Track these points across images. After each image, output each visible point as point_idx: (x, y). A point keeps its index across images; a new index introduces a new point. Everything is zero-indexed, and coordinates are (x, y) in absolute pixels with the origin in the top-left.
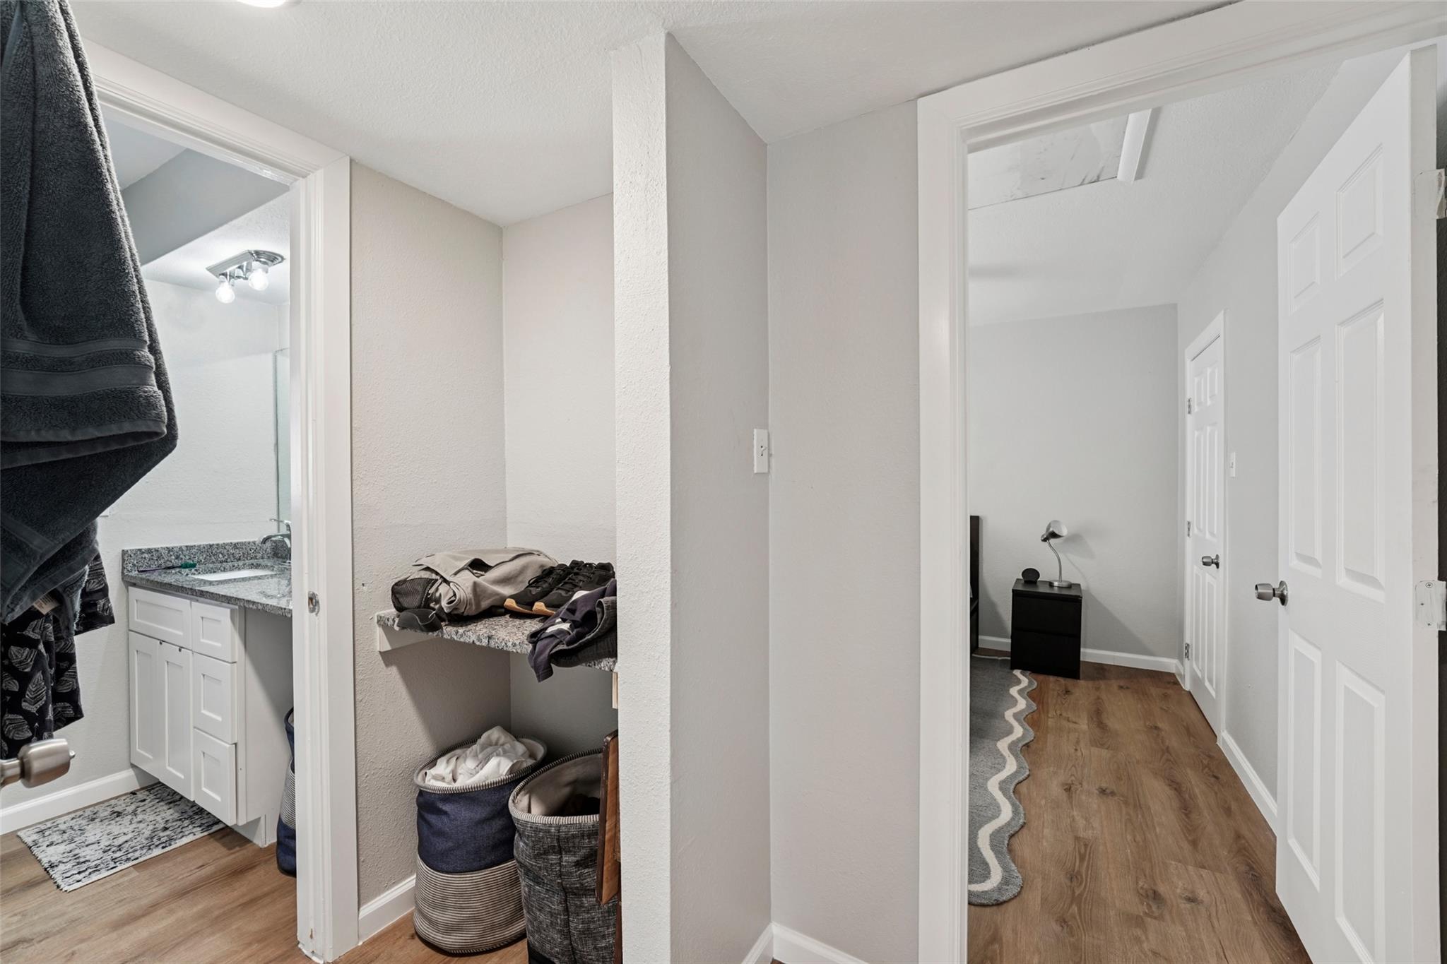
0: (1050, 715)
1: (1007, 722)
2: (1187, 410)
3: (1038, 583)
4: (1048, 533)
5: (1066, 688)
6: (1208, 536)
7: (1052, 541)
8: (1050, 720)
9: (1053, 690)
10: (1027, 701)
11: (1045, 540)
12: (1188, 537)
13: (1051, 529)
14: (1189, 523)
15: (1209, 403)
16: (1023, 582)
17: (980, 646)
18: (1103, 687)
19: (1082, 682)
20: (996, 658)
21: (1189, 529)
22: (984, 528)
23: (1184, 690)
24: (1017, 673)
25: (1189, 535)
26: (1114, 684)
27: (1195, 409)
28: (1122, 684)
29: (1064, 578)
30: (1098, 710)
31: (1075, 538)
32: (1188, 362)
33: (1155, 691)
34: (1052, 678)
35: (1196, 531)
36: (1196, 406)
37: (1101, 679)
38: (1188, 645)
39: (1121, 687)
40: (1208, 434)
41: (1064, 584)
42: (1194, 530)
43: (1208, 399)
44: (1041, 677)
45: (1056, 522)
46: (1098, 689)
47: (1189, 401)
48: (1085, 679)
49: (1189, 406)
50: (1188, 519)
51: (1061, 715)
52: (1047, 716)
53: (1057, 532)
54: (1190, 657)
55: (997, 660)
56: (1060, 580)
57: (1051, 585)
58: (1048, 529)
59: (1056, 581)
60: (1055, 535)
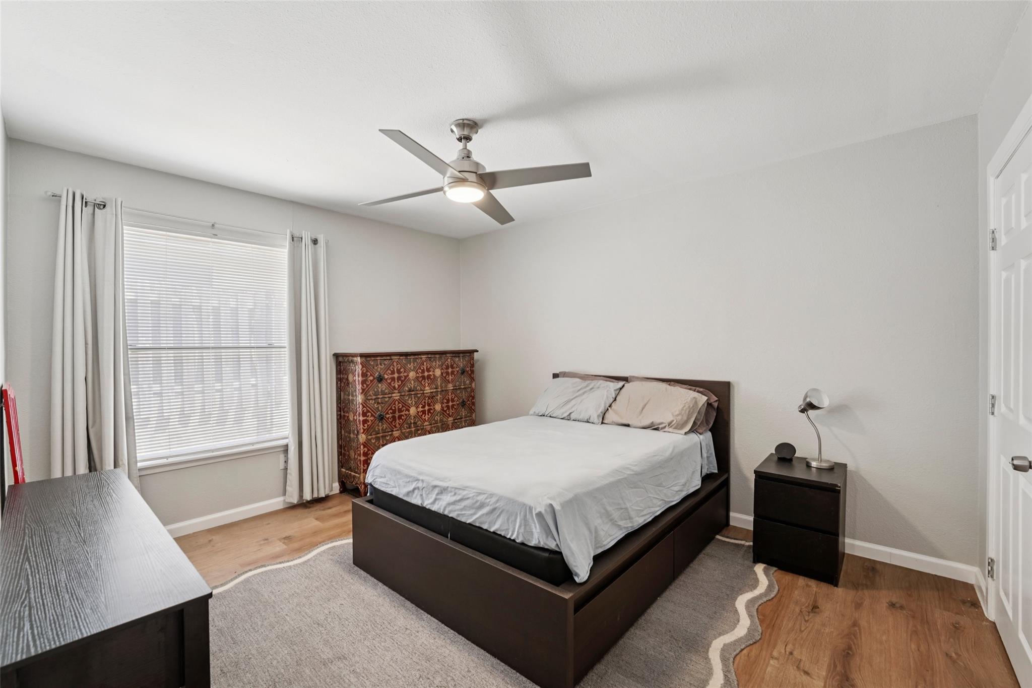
0: (775, 654)
1: (707, 659)
2: (990, 244)
3: (794, 462)
4: (805, 403)
5: (815, 601)
6: (1022, 421)
7: (811, 413)
8: (772, 662)
9: (797, 603)
10: (752, 622)
11: (803, 411)
12: (991, 417)
13: (808, 400)
14: (993, 397)
15: (1024, 224)
16: (776, 458)
17: (732, 523)
18: (867, 603)
19: (839, 591)
20: (743, 542)
21: (993, 405)
22: (736, 395)
23: (987, 620)
24: (759, 568)
25: (993, 414)
26: (885, 596)
27: (1002, 240)
28: (894, 600)
29: (824, 457)
30: (850, 648)
31: (840, 410)
32: (991, 180)
33: (941, 617)
34: (802, 581)
35: (1003, 409)
36: (1003, 237)
37: (867, 587)
38: (992, 560)
39: (892, 605)
40: (1022, 272)
41: (825, 465)
42: (1001, 408)
43: (1023, 219)
44: (788, 578)
45: (815, 390)
46: (858, 606)
47: (993, 232)
48: (845, 586)
49: (994, 240)
50: (992, 391)
51: (791, 653)
52: (771, 654)
53: (815, 403)
54: (995, 578)
55: (743, 545)
56: (820, 460)
57: (808, 466)
58: (805, 399)
59: (814, 460)
60: (811, 406)
